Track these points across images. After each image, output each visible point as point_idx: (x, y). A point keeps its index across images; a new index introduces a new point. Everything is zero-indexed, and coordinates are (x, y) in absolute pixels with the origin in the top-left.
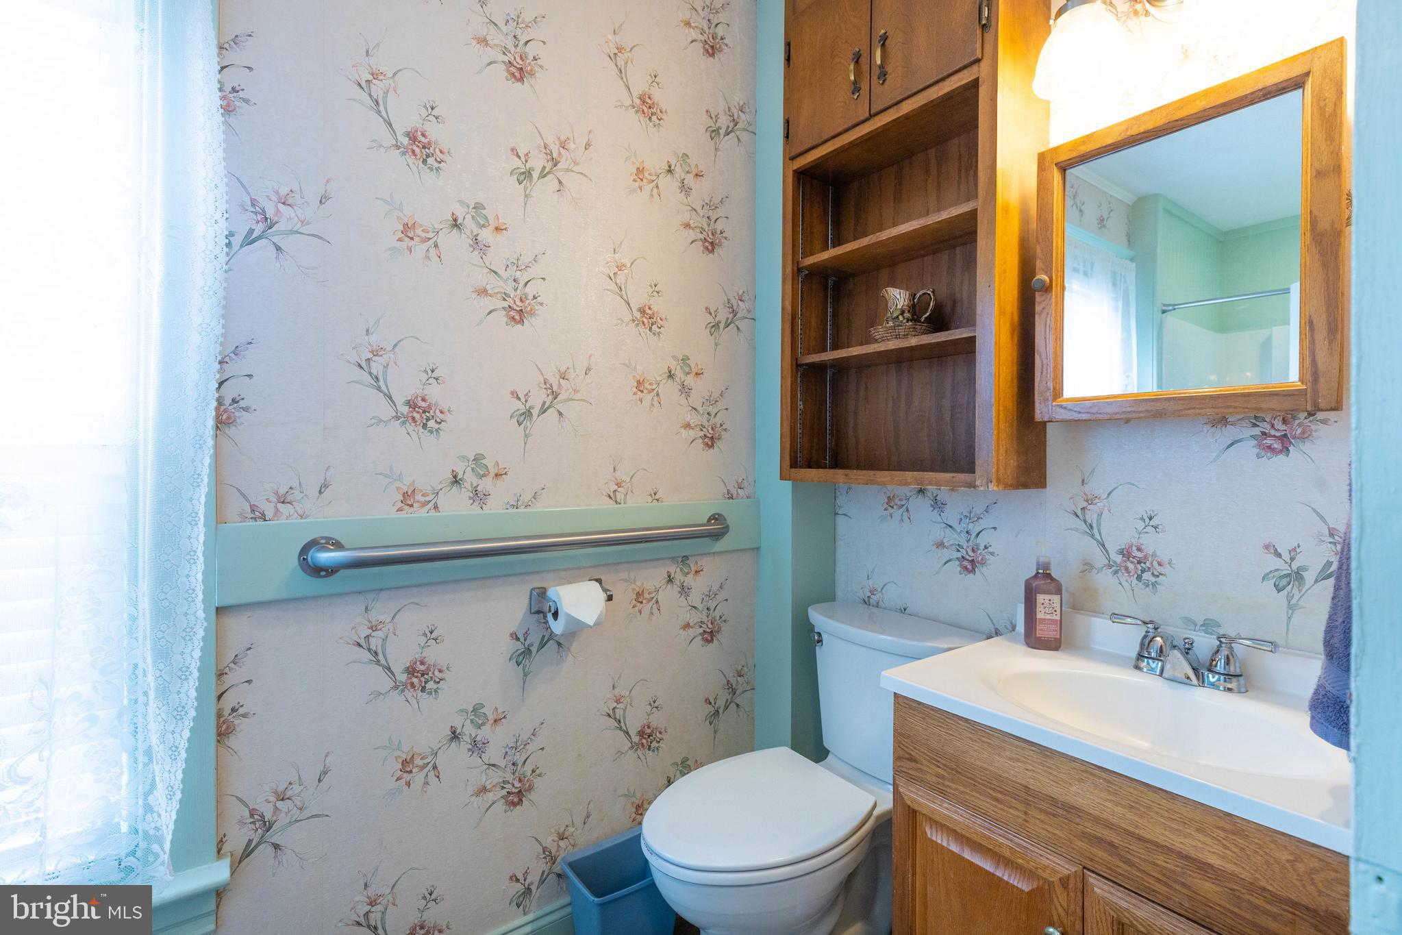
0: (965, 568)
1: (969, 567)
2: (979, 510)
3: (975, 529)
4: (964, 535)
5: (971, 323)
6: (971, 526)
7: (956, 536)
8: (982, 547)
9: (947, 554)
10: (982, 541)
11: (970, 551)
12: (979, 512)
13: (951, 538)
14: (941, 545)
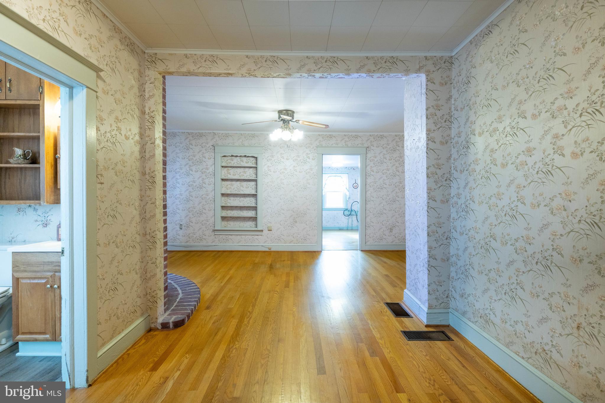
0: (44, 226)
1: (45, 226)
2: (48, 210)
3: (46, 216)
4: (43, 217)
5: (39, 163)
6: (45, 215)
7: (41, 218)
8: (49, 220)
9: (38, 223)
10: (49, 218)
11: (45, 222)
12: (48, 211)
13: (39, 218)
14: (36, 221)
